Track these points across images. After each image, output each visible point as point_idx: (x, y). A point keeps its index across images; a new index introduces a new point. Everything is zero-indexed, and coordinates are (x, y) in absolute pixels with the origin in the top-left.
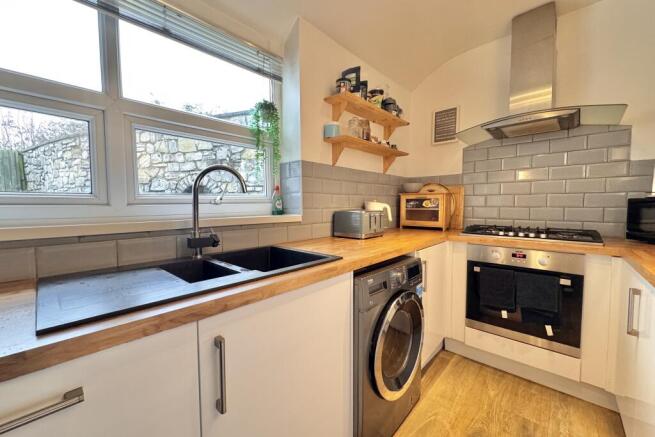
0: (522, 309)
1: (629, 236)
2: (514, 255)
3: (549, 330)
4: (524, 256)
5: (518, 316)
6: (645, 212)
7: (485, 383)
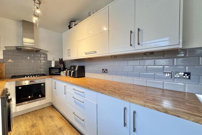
0: (33, 94)
1: (49, 74)
2: (30, 82)
3: (40, 96)
4: (33, 81)
5: (33, 96)
6: (51, 70)
7: (26, 117)
